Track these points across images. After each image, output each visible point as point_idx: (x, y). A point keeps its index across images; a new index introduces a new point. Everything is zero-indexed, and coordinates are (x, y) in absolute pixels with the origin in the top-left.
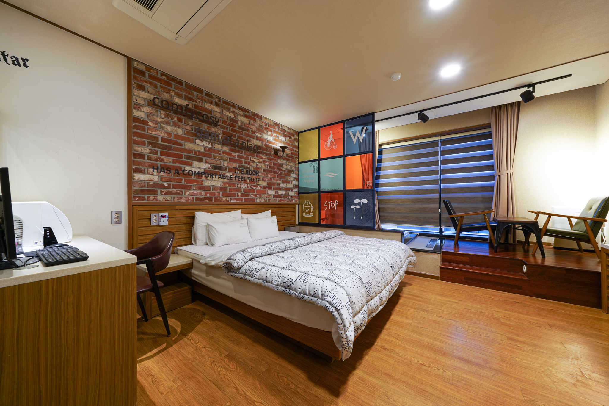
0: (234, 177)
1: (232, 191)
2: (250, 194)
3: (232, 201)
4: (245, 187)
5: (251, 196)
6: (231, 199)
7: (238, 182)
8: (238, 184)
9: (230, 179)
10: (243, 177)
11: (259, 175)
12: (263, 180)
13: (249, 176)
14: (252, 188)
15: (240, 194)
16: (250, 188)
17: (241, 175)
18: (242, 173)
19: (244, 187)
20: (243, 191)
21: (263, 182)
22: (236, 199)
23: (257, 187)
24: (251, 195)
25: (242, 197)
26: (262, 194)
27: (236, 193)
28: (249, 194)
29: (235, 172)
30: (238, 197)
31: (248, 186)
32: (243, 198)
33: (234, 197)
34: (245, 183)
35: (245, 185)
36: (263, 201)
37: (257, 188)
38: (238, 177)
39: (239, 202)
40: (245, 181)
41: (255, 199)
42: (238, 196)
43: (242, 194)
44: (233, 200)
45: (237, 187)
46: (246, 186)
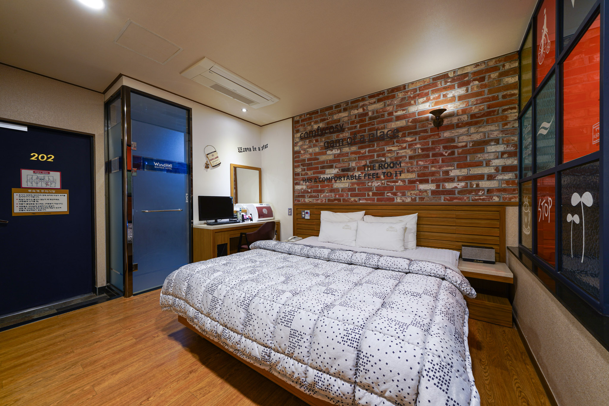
0: (363, 175)
1: (361, 191)
2: (386, 192)
3: (361, 202)
4: (378, 185)
5: (388, 195)
6: (360, 200)
7: (368, 180)
8: (368, 183)
9: (359, 179)
10: (375, 173)
11: (400, 166)
12: (408, 171)
13: (384, 170)
14: (389, 185)
15: (371, 193)
16: (386, 185)
17: (372, 172)
18: (373, 169)
19: (376, 185)
20: (375, 189)
21: (409, 174)
22: (366, 199)
23: (398, 182)
24: (388, 193)
25: (374, 197)
26: (406, 192)
27: (366, 193)
28: (384, 193)
29: (365, 170)
30: (369, 197)
31: (382, 183)
32: (376, 198)
33: (363, 197)
34: (378, 180)
35: (377, 182)
36: (409, 200)
37: (397, 184)
38: (369, 175)
39: (369, 202)
40: (378, 178)
41: (394, 198)
42: (368, 195)
43: (374, 193)
44: (362, 200)
45: (368, 186)
46: (379, 183)
